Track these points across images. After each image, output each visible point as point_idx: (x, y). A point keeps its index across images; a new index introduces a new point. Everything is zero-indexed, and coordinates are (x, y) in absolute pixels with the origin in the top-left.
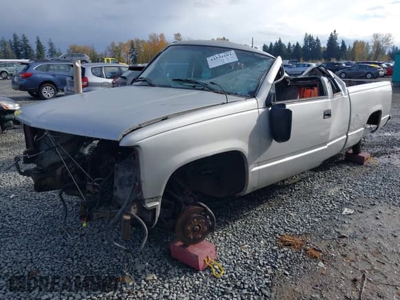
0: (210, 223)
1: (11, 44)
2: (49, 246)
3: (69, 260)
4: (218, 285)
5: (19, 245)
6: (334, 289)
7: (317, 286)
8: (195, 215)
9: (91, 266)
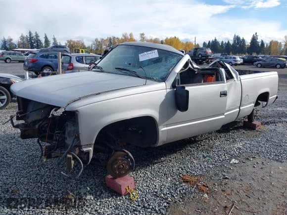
0: (131, 164)
1: (27, 38)
2: (28, 174)
3: (39, 184)
4: (132, 205)
5: (9, 173)
6: (210, 212)
7: (199, 209)
8: (120, 158)
9: (52, 188)
